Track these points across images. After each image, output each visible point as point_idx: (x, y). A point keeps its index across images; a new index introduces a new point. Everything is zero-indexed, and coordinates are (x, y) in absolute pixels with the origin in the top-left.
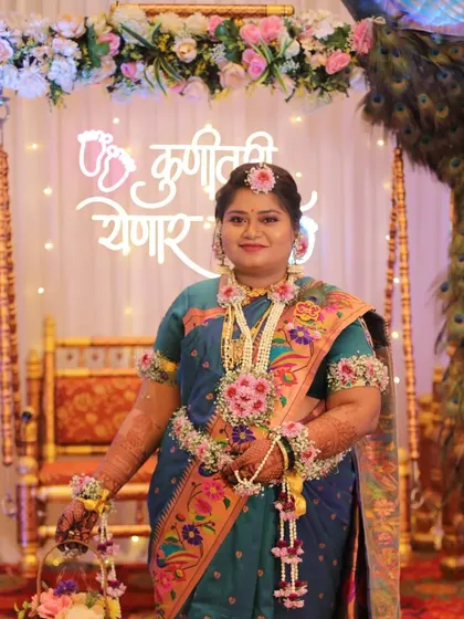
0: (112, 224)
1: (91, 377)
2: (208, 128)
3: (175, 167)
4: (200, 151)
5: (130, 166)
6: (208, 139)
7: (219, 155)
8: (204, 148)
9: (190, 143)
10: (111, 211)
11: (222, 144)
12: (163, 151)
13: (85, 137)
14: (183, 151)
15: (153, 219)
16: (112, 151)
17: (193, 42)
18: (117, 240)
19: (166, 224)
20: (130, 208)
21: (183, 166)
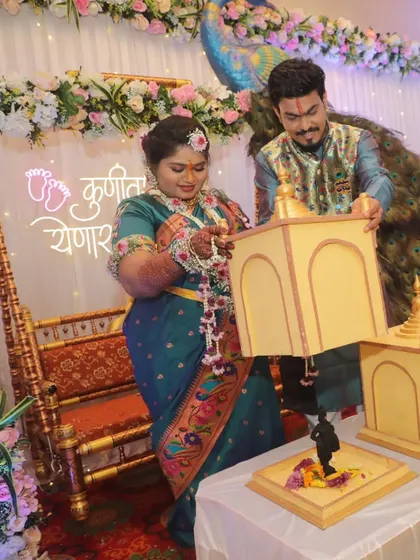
0: (58, 234)
1: (67, 345)
2: (117, 166)
3: (98, 192)
4: (114, 181)
5: (67, 193)
6: (118, 173)
7: (127, 183)
8: (117, 179)
9: (108, 176)
10: (58, 226)
11: (128, 176)
12: (89, 182)
13: (30, 174)
14: (103, 181)
15: (87, 229)
16: (53, 183)
17: (141, 98)
18: (64, 245)
19: (97, 231)
20: (69, 222)
21: (104, 191)
